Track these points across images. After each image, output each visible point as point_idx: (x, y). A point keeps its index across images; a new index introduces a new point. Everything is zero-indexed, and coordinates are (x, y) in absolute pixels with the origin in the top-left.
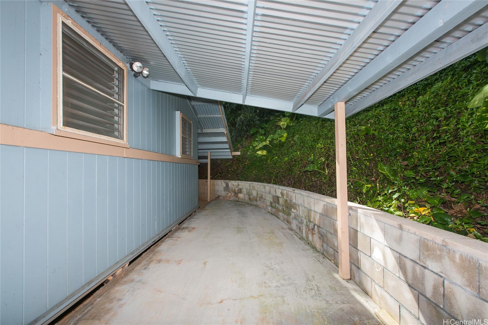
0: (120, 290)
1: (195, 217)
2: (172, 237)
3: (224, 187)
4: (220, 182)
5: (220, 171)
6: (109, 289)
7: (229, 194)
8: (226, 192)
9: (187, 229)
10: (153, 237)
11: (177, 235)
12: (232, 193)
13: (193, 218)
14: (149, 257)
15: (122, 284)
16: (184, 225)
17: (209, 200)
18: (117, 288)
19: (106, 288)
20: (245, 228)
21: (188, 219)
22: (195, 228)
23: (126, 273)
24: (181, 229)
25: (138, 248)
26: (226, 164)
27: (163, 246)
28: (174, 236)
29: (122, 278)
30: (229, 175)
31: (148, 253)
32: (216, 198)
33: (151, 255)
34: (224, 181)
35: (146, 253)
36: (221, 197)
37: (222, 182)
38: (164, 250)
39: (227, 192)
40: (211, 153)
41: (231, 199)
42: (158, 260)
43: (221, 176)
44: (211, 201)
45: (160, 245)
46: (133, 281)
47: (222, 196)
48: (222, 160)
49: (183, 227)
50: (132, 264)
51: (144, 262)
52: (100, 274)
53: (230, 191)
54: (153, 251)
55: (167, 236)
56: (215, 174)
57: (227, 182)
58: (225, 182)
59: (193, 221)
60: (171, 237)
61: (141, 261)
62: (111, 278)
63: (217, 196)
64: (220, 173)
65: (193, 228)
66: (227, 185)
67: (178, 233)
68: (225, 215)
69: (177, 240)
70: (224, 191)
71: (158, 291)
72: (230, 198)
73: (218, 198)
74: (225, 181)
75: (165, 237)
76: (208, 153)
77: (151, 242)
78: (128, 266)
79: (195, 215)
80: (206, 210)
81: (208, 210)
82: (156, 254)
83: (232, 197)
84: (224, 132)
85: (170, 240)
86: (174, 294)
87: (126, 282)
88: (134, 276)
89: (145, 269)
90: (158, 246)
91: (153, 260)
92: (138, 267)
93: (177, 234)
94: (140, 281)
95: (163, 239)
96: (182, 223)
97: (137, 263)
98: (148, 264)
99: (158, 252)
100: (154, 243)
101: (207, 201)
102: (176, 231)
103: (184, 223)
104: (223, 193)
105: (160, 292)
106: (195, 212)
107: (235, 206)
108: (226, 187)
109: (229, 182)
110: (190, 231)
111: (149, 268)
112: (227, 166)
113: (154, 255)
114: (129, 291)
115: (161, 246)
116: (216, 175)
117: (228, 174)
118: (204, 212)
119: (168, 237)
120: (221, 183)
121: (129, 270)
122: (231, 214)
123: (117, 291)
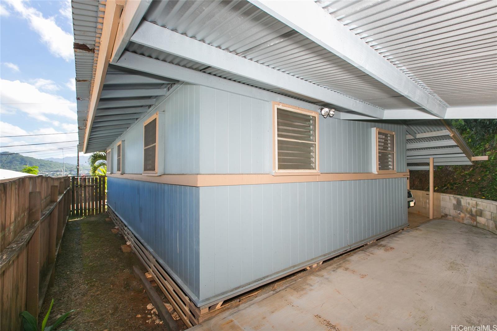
0: (313, 279)
1: (399, 236)
2: (366, 252)
3: (454, 204)
4: (449, 197)
5: (452, 181)
6: (307, 275)
7: (462, 215)
8: (457, 211)
9: (383, 247)
10: (344, 247)
11: (372, 251)
12: (467, 214)
13: (396, 237)
14: (339, 263)
15: (315, 275)
16: (383, 243)
17: (431, 217)
18: (312, 277)
19: (305, 274)
20: (464, 266)
21: (390, 237)
22: (393, 248)
23: (320, 269)
24: (378, 246)
25: (329, 253)
26: (463, 172)
27: (354, 258)
28: (368, 250)
29: (317, 271)
30: (467, 189)
31: (339, 259)
32: (442, 216)
33: (341, 262)
34: (453, 197)
35: (338, 258)
36: (449, 217)
37: (451, 197)
38: (353, 261)
39: (459, 212)
40: (435, 159)
41: (465, 222)
42: (346, 268)
43: (452, 189)
44: (434, 219)
45: (352, 255)
46: (323, 276)
47: (450, 215)
48: (456, 167)
49: (380, 244)
50: (325, 264)
51: (335, 265)
52: (301, 263)
53: (463, 211)
54: (344, 259)
55: (361, 248)
56: (443, 185)
57: (458, 199)
58: (455, 198)
59: (395, 240)
60: (364, 251)
61: (332, 264)
62: (308, 268)
63: (443, 214)
64: (451, 185)
65: (391, 248)
66: (459, 202)
67: (373, 249)
68: (442, 242)
69: (369, 255)
70: (454, 209)
71: (338, 291)
72: (463, 219)
73: (445, 217)
74: (455, 196)
75: (359, 249)
76: (430, 159)
77: (342, 251)
78: (322, 264)
79: (401, 233)
80: (417, 231)
81: (421, 230)
82: (346, 262)
83: (467, 219)
84: (448, 135)
85: (362, 253)
86: (349, 300)
87: (318, 276)
88: (324, 273)
89: (334, 271)
90: (350, 255)
91: (342, 266)
92: (330, 268)
93: (371, 249)
94: (327, 279)
95: (357, 250)
96: (381, 240)
97: (329, 264)
98: (337, 268)
99: (348, 261)
100: (346, 252)
101: (429, 218)
102: (372, 246)
103: (384, 240)
104: (453, 212)
105: (339, 293)
106: (403, 230)
107: (466, 232)
108: (457, 204)
109: (461, 198)
110: (386, 250)
111: (336, 272)
112: (464, 176)
113: (344, 262)
114: (318, 282)
115: (353, 257)
116: (444, 187)
117: (464, 186)
118: (415, 233)
119: (362, 250)
120: (450, 199)
121: (322, 267)
122: (452, 243)
123: (311, 279)
